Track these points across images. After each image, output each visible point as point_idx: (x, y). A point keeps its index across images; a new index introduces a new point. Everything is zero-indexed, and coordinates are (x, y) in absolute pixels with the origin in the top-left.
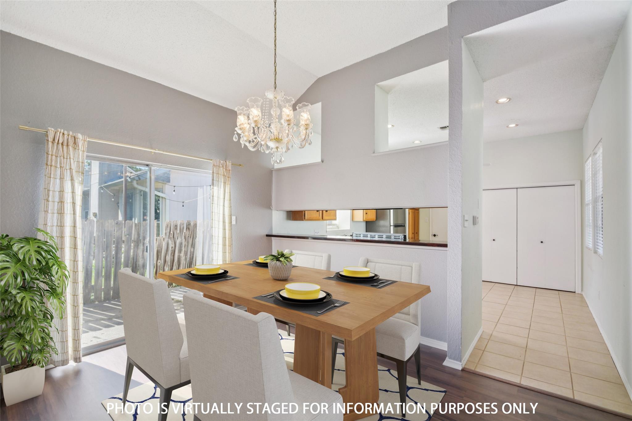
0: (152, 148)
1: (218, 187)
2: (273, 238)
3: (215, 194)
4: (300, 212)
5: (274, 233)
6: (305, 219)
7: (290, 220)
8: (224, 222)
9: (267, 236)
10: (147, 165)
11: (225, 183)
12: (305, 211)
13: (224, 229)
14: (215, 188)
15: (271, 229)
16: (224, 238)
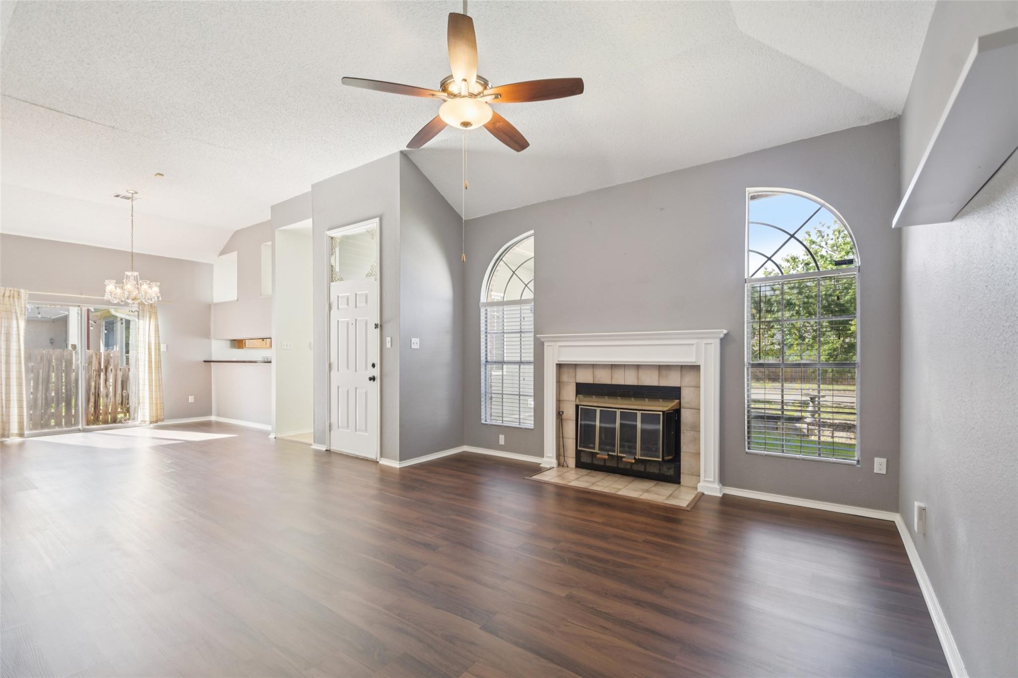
0: (82, 294)
1: (144, 320)
2: (212, 363)
3: (141, 327)
4: (242, 341)
5: (213, 359)
6: (245, 347)
7: (235, 348)
8: (149, 349)
9: (205, 361)
10: (79, 306)
11: (150, 318)
12: (245, 340)
13: (150, 354)
14: (141, 321)
15: (211, 356)
16: (150, 361)
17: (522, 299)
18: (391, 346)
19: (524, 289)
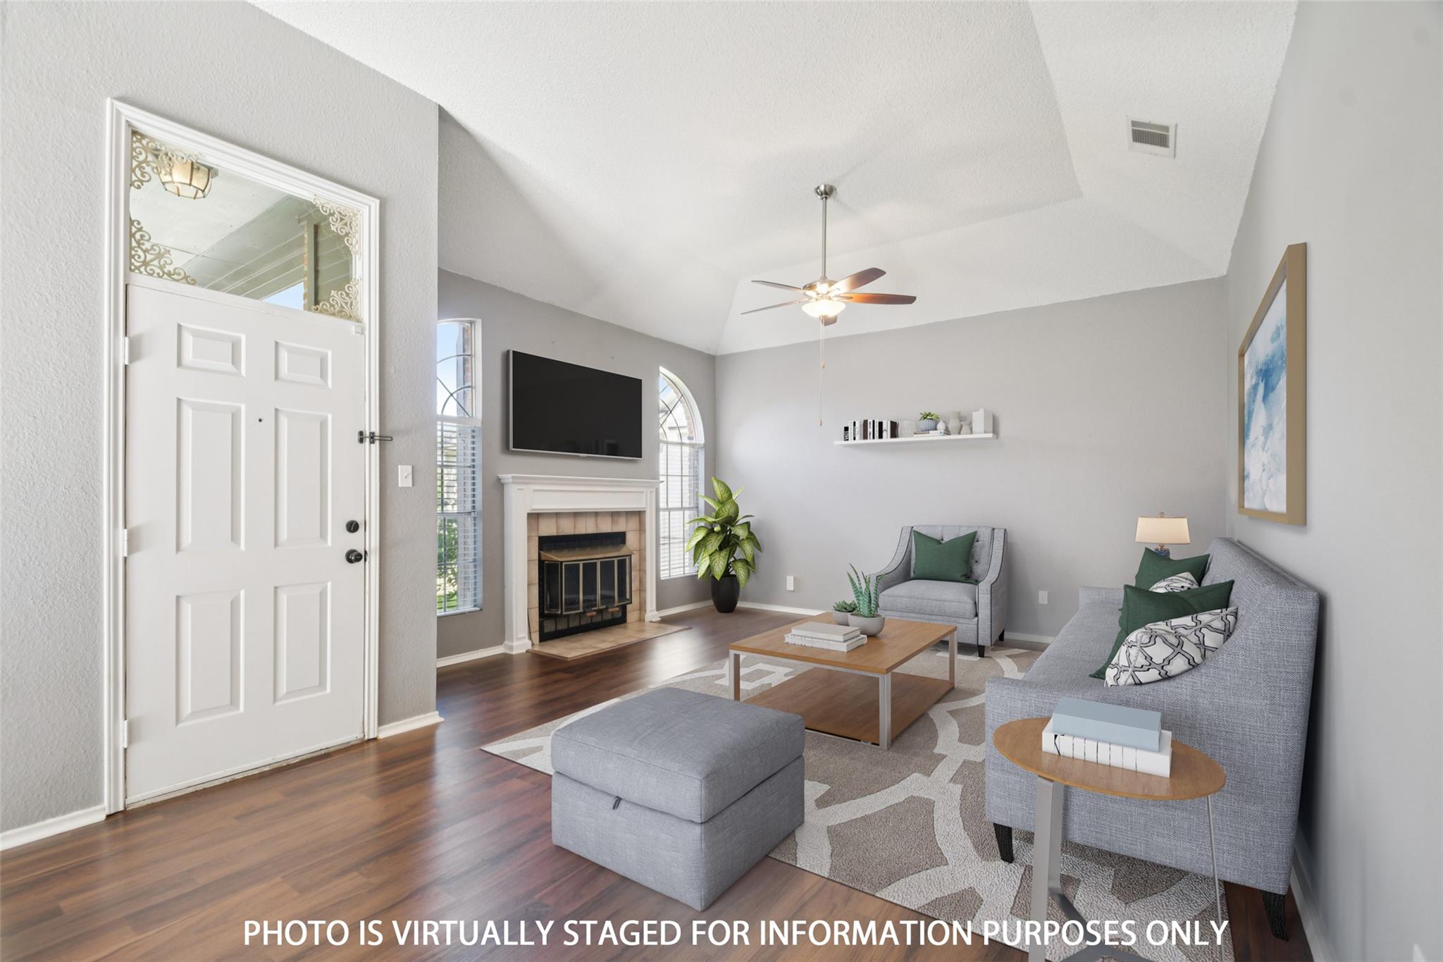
17: (444, 414)
18: (413, 485)
19: (448, 399)
